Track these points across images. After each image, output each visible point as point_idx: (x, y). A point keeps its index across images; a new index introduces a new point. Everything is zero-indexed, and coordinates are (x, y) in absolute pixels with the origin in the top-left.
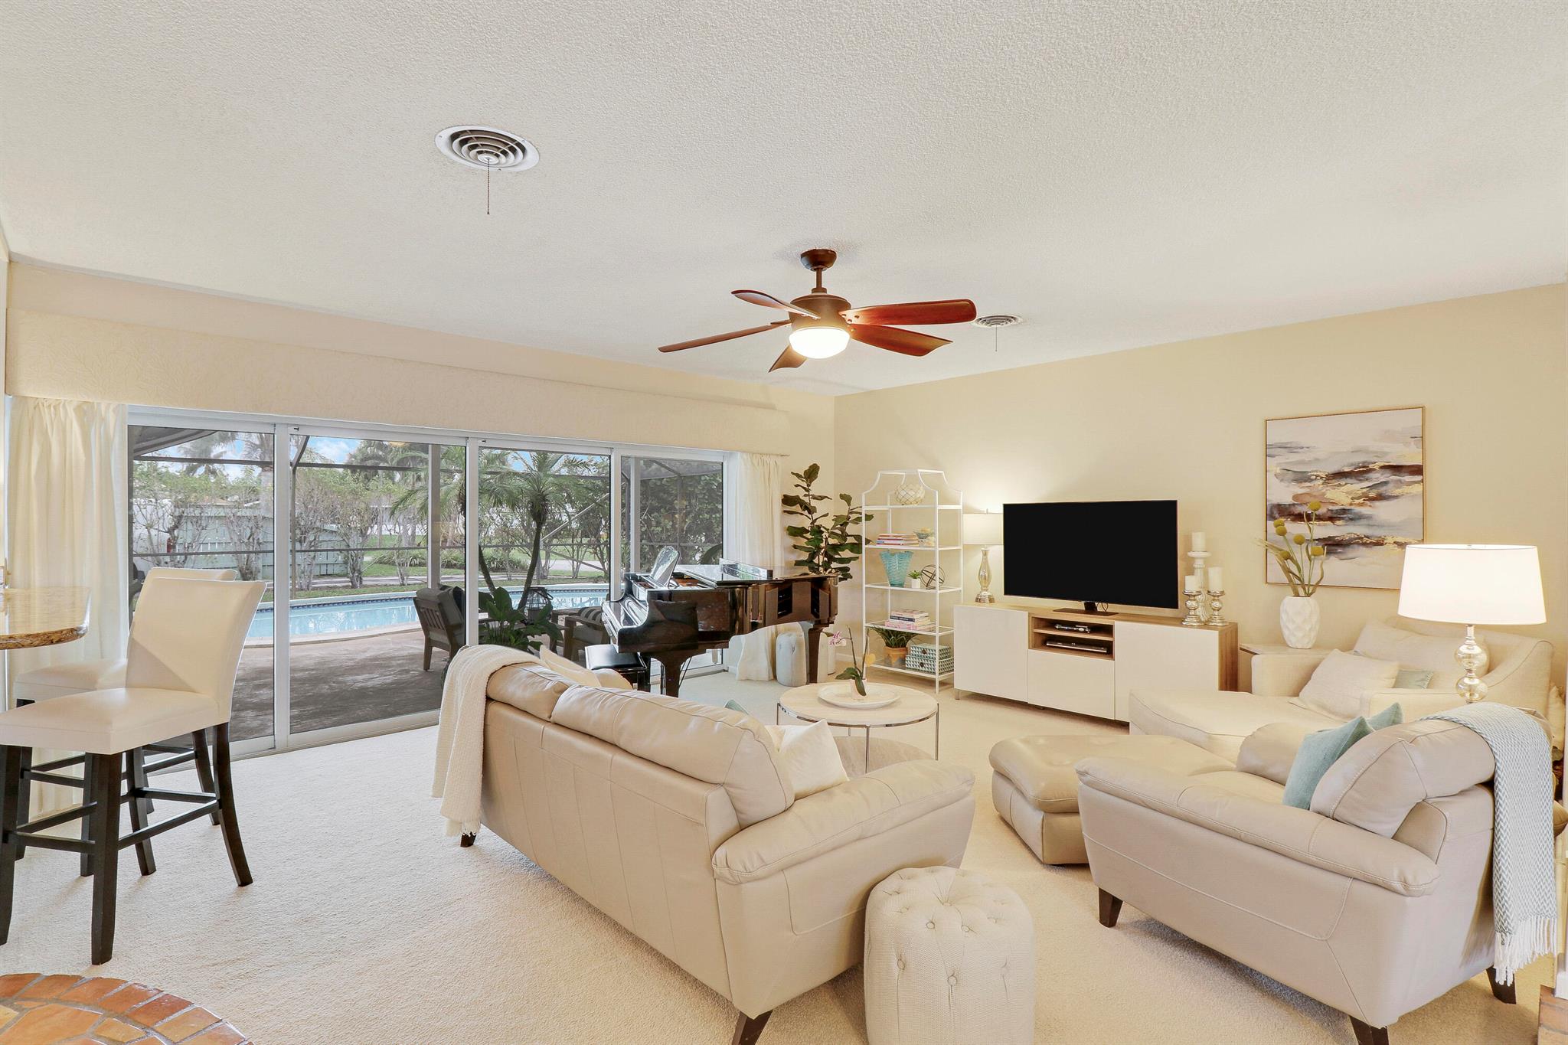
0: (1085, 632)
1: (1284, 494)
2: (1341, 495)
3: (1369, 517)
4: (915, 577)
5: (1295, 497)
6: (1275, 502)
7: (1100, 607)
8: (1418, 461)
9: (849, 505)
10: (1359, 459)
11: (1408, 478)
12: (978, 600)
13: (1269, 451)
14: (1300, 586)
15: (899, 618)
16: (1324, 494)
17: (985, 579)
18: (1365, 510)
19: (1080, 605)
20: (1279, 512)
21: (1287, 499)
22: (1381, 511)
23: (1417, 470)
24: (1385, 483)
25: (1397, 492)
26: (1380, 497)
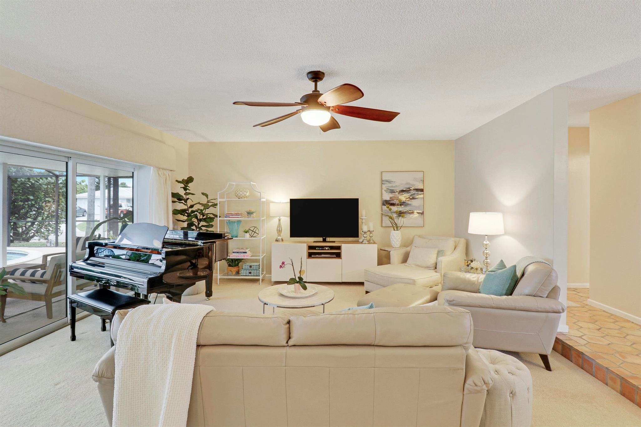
0: (328, 250)
1: (387, 197)
2: (403, 197)
3: (410, 205)
4: (246, 232)
5: (391, 198)
6: (385, 199)
7: (328, 239)
8: (422, 188)
9: (208, 198)
10: (408, 186)
11: (420, 193)
12: (277, 240)
13: (383, 182)
14: (396, 227)
15: (238, 253)
16: (398, 197)
17: (279, 231)
18: (409, 202)
19: (321, 239)
20: (386, 203)
21: (388, 199)
22: (414, 202)
23: (422, 190)
24: (414, 194)
25: (417, 197)
26: (413, 198)
